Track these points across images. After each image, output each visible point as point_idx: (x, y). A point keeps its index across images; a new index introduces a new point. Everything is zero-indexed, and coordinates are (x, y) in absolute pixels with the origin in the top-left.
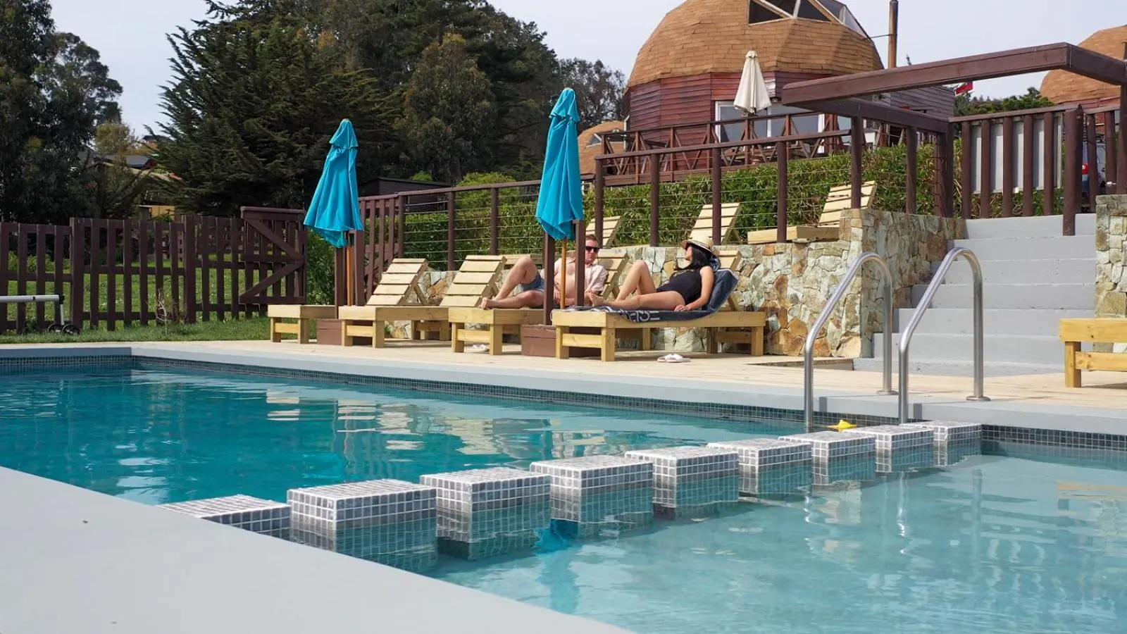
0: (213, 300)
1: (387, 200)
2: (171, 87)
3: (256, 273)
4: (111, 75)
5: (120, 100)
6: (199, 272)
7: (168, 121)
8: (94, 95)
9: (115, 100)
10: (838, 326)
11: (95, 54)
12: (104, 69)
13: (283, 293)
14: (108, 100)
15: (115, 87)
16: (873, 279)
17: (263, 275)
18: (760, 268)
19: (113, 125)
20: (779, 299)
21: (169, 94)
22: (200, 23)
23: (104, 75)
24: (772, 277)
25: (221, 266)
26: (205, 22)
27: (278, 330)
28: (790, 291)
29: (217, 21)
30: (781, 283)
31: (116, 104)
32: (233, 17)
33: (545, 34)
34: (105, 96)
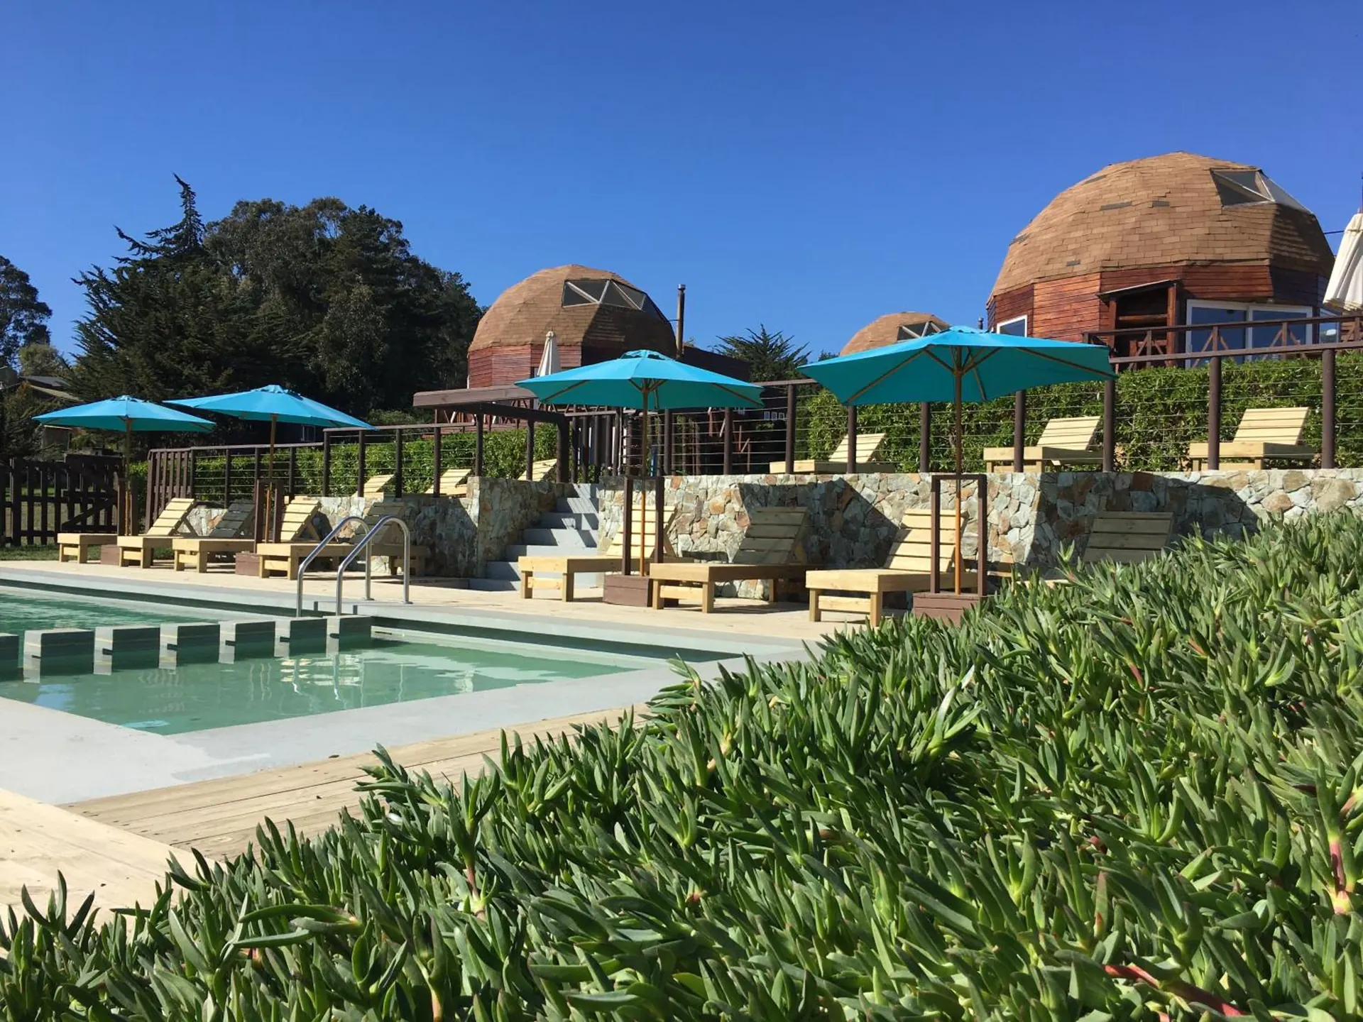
0: (37, 527)
1: (182, 452)
2: (84, 321)
3: (77, 506)
4: (41, 299)
5: (49, 323)
6: (24, 506)
7: (82, 353)
8: (22, 317)
9: (44, 323)
10: (464, 556)
11: (24, 277)
12: (34, 291)
13: (102, 523)
14: (37, 322)
15: (45, 310)
16: (488, 524)
17: (84, 508)
18: (421, 515)
19: (42, 347)
20: (431, 537)
21: (83, 327)
22: (121, 260)
23: (34, 299)
24: (427, 522)
25: (44, 500)
26: (126, 260)
27: (65, 553)
28: (438, 532)
29: (139, 258)
30: (433, 525)
31: (45, 327)
32: (155, 256)
33: (469, 284)
34: (34, 318)
